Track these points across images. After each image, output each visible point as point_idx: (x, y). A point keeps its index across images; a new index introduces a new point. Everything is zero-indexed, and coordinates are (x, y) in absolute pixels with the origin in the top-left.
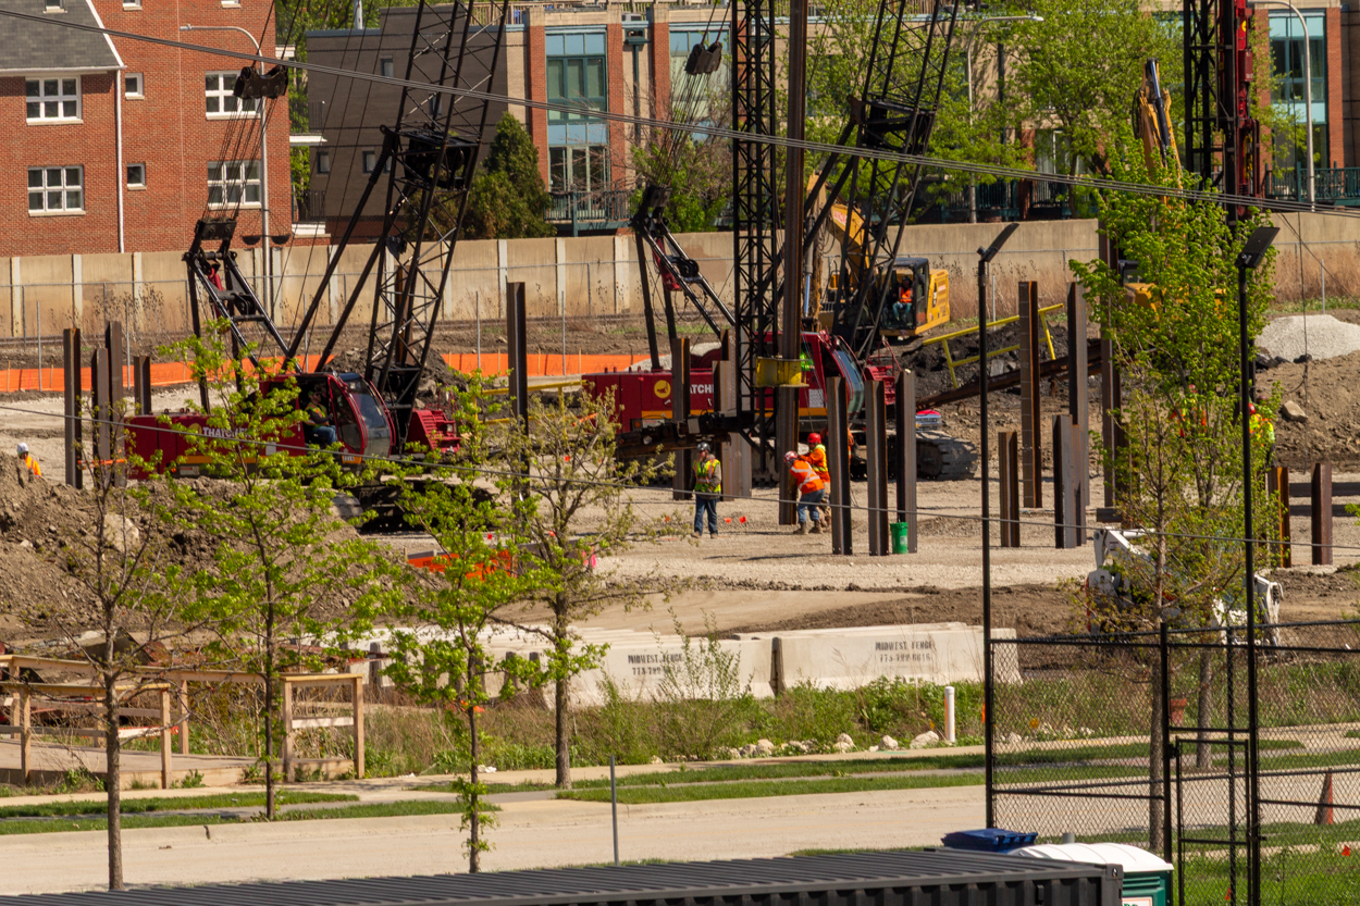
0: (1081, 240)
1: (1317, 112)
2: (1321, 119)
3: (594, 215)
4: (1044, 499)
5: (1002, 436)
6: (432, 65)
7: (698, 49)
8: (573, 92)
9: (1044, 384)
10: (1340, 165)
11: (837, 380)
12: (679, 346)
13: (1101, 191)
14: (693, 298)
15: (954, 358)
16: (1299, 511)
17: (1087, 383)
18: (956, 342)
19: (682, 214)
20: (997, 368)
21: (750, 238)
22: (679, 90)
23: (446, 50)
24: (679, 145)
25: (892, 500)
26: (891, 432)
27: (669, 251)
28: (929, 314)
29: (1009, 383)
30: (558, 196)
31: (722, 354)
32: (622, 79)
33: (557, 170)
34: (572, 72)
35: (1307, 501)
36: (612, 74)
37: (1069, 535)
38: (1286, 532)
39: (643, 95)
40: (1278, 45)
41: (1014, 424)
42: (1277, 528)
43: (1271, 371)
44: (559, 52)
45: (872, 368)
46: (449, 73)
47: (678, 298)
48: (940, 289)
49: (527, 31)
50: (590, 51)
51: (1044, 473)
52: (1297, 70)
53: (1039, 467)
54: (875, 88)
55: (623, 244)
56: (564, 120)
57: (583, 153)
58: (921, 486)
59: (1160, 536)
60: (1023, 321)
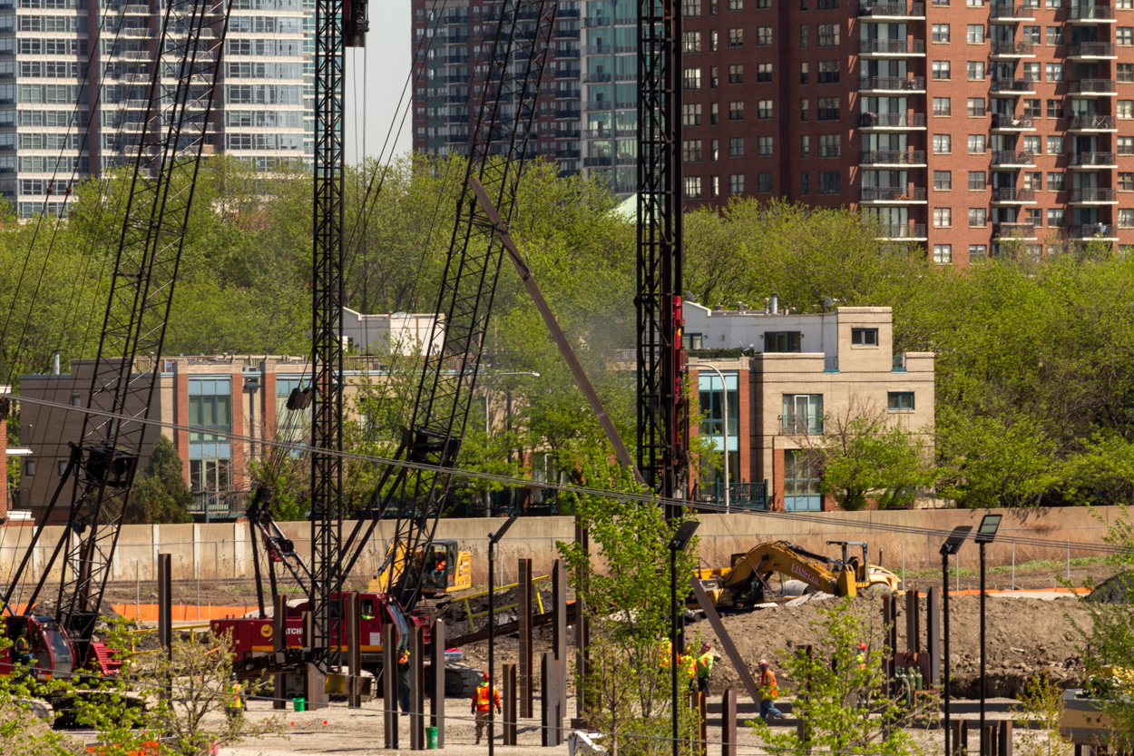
0: (564, 529)
1: (731, 444)
2: (734, 448)
3: (220, 508)
4: (534, 712)
5: (505, 667)
6: (107, 400)
7: (296, 391)
8: (208, 422)
9: (535, 631)
10: (748, 481)
11: (390, 626)
12: (279, 601)
13: (578, 494)
14: (290, 567)
15: (472, 612)
16: (713, 723)
17: (565, 630)
18: (473, 601)
19: (283, 507)
20: (503, 620)
21: (323, 526)
22: (281, 421)
23: (117, 389)
24: (280, 460)
25: (427, 710)
26: (427, 663)
27: (273, 534)
28: (457, 581)
29: (511, 630)
30: (196, 494)
31: (309, 606)
32: (242, 413)
33: (195, 477)
34: (207, 407)
35: (719, 716)
36: (234, 409)
37: (551, 736)
38: (704, 736)
39: (257, 423)
40: (705, 396)
41: (514, 659)
42: (697, 733)
43: (695, 625)
44: (198, 393)
45: (415, 618)
46: (118, 406)
47: (279, 566)
48: (465, 564)
49: (176, 377)
50: (219, 393)
51: (534, 694)
52: (718, 413)
53: (531, 690)
54: (420, 421)
55: (241, 529)
56: (201, 441)
57: (214, 465)
58: (448, 702)
59: (613, 736)
60: (521, 587)
